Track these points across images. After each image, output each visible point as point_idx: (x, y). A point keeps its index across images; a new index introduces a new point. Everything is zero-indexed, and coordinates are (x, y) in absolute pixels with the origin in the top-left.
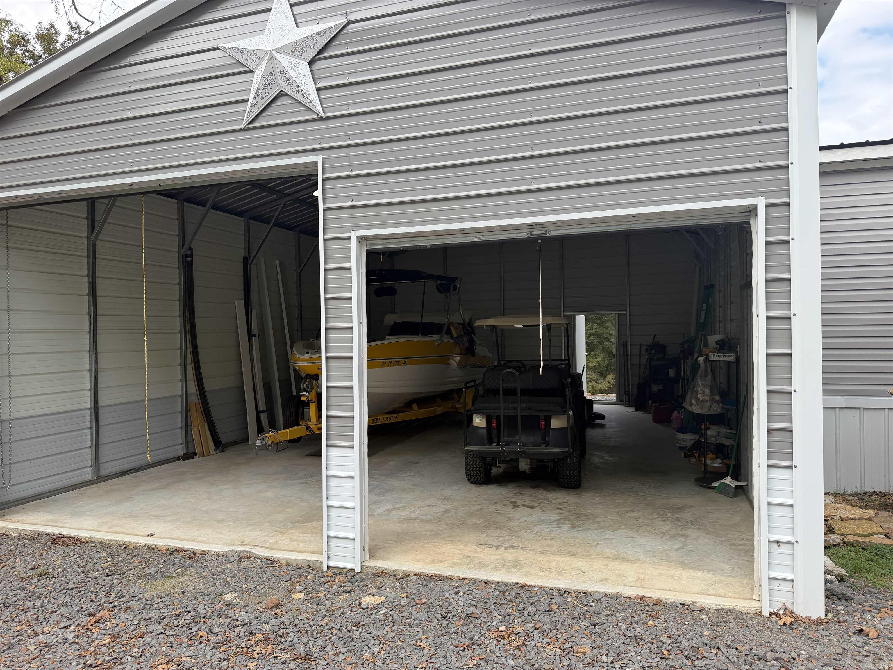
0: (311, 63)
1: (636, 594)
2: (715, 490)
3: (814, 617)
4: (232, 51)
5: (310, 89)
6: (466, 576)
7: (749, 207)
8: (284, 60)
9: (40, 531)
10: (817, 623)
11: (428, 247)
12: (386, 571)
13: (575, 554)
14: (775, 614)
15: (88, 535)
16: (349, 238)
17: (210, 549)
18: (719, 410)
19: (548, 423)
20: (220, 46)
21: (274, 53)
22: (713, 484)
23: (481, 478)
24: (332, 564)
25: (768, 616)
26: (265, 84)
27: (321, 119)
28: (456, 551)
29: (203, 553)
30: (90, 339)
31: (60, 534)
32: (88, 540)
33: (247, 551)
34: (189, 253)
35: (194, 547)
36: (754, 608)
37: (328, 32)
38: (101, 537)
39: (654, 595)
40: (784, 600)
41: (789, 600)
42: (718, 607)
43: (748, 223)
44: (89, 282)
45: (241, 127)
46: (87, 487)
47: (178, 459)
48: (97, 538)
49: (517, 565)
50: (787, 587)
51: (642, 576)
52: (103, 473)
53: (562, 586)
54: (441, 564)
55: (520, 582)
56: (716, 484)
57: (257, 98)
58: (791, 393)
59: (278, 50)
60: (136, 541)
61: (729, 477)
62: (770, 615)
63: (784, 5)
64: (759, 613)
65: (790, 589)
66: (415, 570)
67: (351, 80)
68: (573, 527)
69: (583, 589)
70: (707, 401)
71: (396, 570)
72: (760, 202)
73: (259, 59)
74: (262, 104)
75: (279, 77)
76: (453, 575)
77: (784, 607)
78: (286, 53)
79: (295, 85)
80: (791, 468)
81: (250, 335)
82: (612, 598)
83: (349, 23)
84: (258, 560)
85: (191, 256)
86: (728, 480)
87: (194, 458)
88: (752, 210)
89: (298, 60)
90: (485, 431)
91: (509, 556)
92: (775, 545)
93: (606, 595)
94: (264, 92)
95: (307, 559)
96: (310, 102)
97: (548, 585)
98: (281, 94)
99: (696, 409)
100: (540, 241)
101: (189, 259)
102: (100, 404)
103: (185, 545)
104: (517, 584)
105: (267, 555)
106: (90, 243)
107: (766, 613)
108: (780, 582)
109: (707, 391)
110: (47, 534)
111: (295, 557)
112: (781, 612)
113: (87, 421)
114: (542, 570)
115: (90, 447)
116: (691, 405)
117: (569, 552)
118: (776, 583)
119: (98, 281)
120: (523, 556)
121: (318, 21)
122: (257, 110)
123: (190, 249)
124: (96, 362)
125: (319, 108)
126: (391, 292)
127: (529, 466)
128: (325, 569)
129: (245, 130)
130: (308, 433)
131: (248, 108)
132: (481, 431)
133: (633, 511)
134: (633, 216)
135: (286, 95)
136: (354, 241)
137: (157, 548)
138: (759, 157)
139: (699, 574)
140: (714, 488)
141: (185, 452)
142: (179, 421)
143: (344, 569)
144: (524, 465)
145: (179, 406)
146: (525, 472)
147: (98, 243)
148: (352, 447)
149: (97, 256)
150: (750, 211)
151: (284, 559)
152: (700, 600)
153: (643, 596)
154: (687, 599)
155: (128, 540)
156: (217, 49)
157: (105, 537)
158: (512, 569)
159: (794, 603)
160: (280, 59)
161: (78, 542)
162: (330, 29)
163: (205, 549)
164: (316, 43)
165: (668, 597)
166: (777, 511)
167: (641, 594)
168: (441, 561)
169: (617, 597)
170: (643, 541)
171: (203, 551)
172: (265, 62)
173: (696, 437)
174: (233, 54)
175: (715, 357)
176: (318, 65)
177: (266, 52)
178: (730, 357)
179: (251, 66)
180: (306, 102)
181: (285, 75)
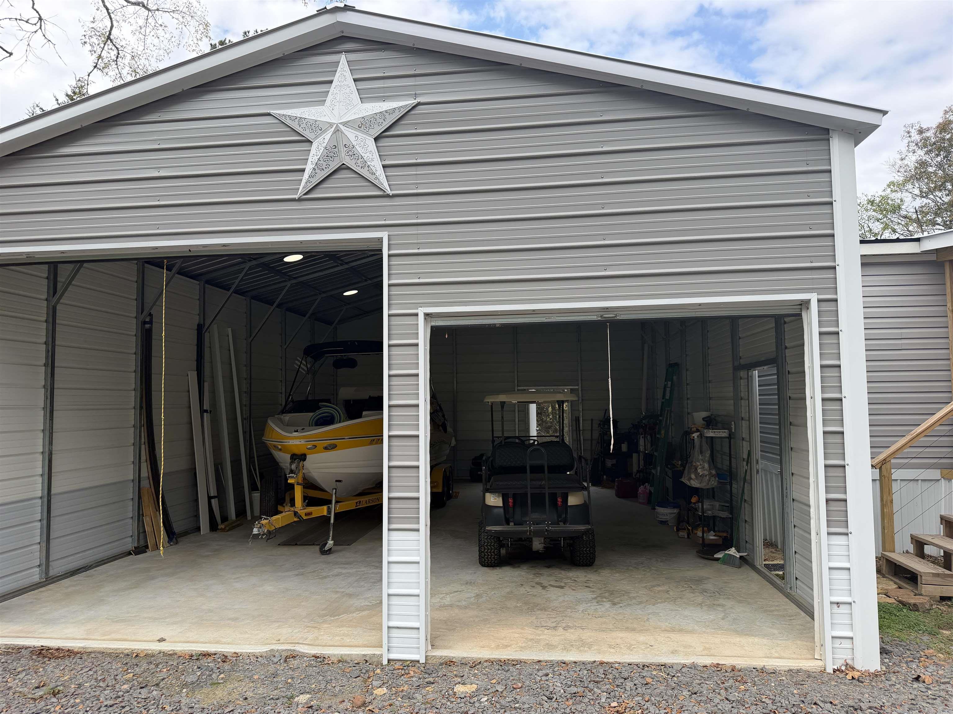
0: (376, 139)
1: (711, 662)
2: (719, 562)
3: (872, 671)
4: (288, 118)
5: (377, 165)
6: (541, 658)
7: (802, 301)
8: (351, 134)
9: (13, 645)
10: (876, 675)
11: (497, 326)
12: (454, 660)
13: (633, 630)
14: (838, 670)
15: (81, 645)
16: (417, 315)
17: (244, 651)
18: (716, 484)
19: (565, 500)
20: (272, 112)
21: (341, 126)
22: (716, 556)
23: (495, 560)
24: (393, 656)
25: (832, 672)
26: (327, 156)
27: (388, 196)
28: (517, 635)
29: (235, 655)
30: (45, 416)
31: (42, 646)
32: (83, 650)
33: (290, 650)
34: (147, 320)
35: (223, 650)
36: (818, 666)
37: (397, 111)
38: (101, 646)
39: (728, 662)
40: (845, 657)
41: (850, 657)
42: (787, 669)
43: (800, 315)
44: (47, 351)
45: (296, 197)
46: (36, 591)
47: (129, 554)
48: (94, 648)
49: (583, 645)
50: (847, 644)
51: (707, 646)
52: (52, 573)
53: (639, 661)
54: (509, 648)
55: (597, 660)
56: (719, 555)
57: (317, 169)
58: (845, 467)
59: (345, 124)
60: (147, 648)
61: (733, 548)
62: (834, 672)
63: (828, 130)
64: (823, 671)
65: (850, 646)
66: (485, 657)
67: (419, 161)
68: (614, 604)
69: (660, 661)
70: (706, 476)
71: (464, 658)
72: (814, 298)
73: (321, 130)
74: (321, 175)
75: (343, 150)
76: (526, 658)
77: (845, 664)
78: (353, 128)
79: (360, 160)
80: (847, 534)
81: (203, 411)
82: (691, 668)
83: (419, 104)
84: (305, 658)
85: (151, 322)
86: (732, 551)
87: (146, 552)
88: (805, 304)
89: (364, 136)
90: (502, 510)
91: (572, 635)
92: (835, 606)
93: (684, 666)
94: (325, 164)
95: (363, 653)
96: (377, 178)
97: (625, 661)
98: (343, 168)
99: (695, 483)
100: (608, 324)
101: (147, 326)
102: (53, 491)
103: (211, 648)
104: (595, 662)
105: (315, 652)
106: (51, 307)
107: (830, 670)
108: (842, 641)
109: (706, 466)
110: (26, 648)
111: (348, 653)
112: (843, 668)
113: (37, 512)
114: (610, 646)
115: (39, 543)
116: (690, 479)
117: (627, 628)
118: (838, 641)
119: (57, 349)
120: (587, 635)
121: (384, 99)
122: (315, 181)
123: (150, 315)
124: (51, 443)
125: (386, 185)
126: (352, 364)
127: (543, 545)
128: (385, 662)
129: (300, 200)
130: (296, 519)
131: (304, 178)
132: (496, 510)
133: (659, 585)
134: (700, 305)
135: (348, 168)
136: (421, 317)
137: (176, 654)
138: (811, 258)
139: (756, 640)
140: (718, 559)
141: (136, 545)
142: (130, 509)
143: (407, 661)
144: (538, 545)
145: (130, 492)
146: (537, 552)
147: (59, 307)
148: (418, 530)
149: (57, 321)
150: (801, 305)
151: (335, 655)
152: (771, 663)
153: (718, 664)
154: (759, 663)
155: (136, 648)
156: (269, 115)
157: (105, 646)
158: (582, 648)
159: (853, 659)
160: (346, 133)
161: (70, 653)
162: (399, 108)
163: (237, 651)
164: (384, 120)
165: (740, 663)
166: (837, 575)
167: (715, 662)
168: (507, 646)
169: (694, 666)
170: (686, 613)
171: (235, 653)
172: (327, 136)
173: (676, 511)
174: (288, 122)
175: (710, 433)
176: (384, 142)
177: (331, 125)
178: (724, 433)
179: (310, 136)
180: (371, 178)
181: (350, 149)
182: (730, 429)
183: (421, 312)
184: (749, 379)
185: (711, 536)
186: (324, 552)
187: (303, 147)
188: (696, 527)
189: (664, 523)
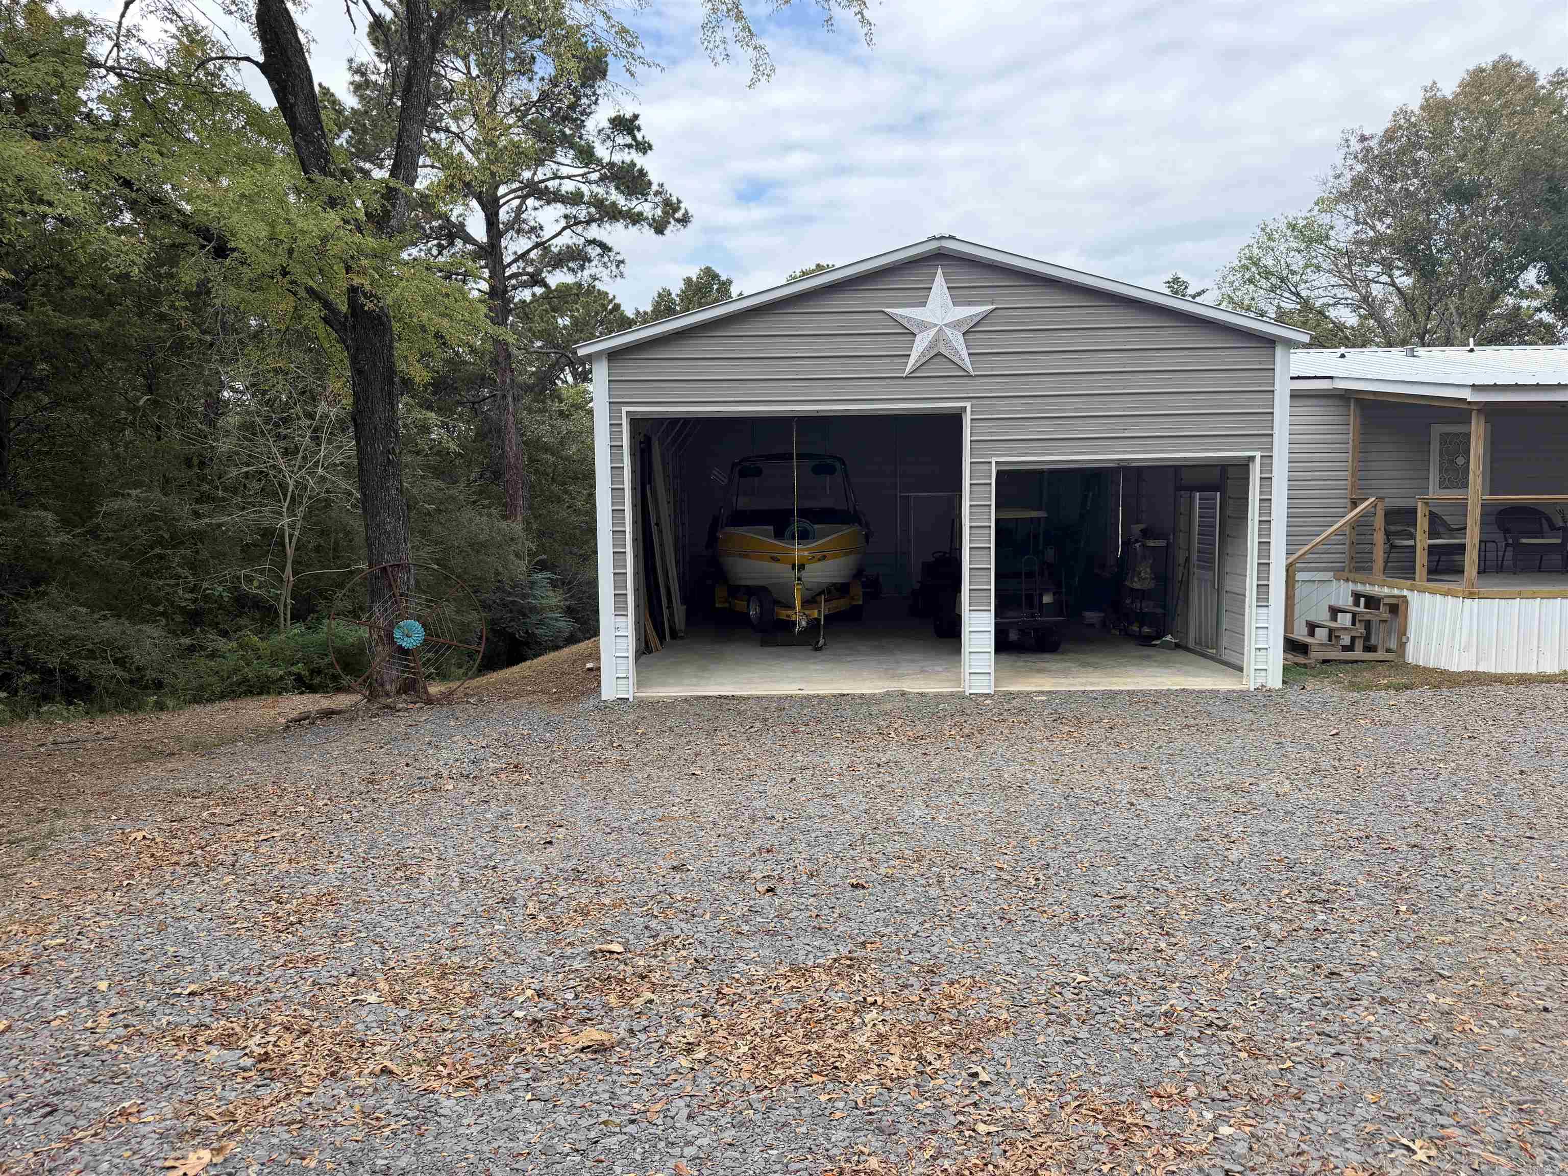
0: (965, 335)
1: (1179, 688)
2: (1157, 647)
3: (1278, 688)
4: (898, 316)
5: (964, 353)
6: (1071, 690)
7: (1250, 457)
8: (948, 331)
11: (1047, 470)
12: (1014, 692)
13: (1120, 677)
14: (1257, 688)
16: (990, 463)
18: (1154, 586)
19: (1040, 599)
20: (885, 310)
21: (943, 326)
22: (1154, 643)
24: (972, 692)
26: (928, 347)
27: (971, 376)
36: (1245, 688)
37: (980, 314)
39: (1190, 688)
40: (1261, 681)
41: (1264, 681)
42: (1228, 689)
43: (1248, 466)
45: (905, 375)
49: (1093, 684)
50: (1263, 673)
51: (1173, 682)
53: (1135, 689)
55: (1107, 689)
56: (1156, 642)
57: (920, 355)
58: (1269, 564)
59: (946, 325)
61: (1169, 636)
63: (1274, 342)
64: (1248, 690)
65: (1265, 674)
67: (995, 351)
69: (1146, 689)
70: (1147, 579)
71: (1021, 691)
72: (1258, 455)
73: (925, 328)
74: (923, 360)
75: (941, 343)
77: (1261, 686)
78: (950, 327)
79: (952, 350)
80: (1267, 606)
81: (654, 524)
82: (1168, 691)
83: (994, 309)
86: (1169, 638)
88: (1252, 458)
89: (957, 333)
91: (1081, 680)
92: (1258, 651)
93: (1163, 690)
94: (925, 352)
95: (952, 690)
96: (963, 363)
98: (939, 354)
99: (1137, 586)
100: (1122, 470)
107: (1252, 689)
108: (1260, 671)
109: (1148, 570)
112: (1260, 688)
114: (1111, 684)
116: (1133, 582)
117: (1115, 676)
120: (1091, 680)
121: (972, 304)
122: (919, 364)
125: (970, 368)
127: (1017, 636)
128: (967, 696)
129: (905, 378)
131: (910, 362)
133: (1119, 659)
134: (1182, 458)
135: (943, 356)
136: (994, 465)
138: (1258, 428)
139: (1205, 679)
140: (1155, 645)
143: (982, 694)
144: (1013, 636)
148: (989, 611)
150: (1249, 459)
151: (932, 693)
152: (1218, 688)
153: (1184, 689)
156: (882, 312)
159: (1266, 685)
160: (945, 331)
162: (982, 311)
164: (969, 321)
165: (1196, 688)
166: (1261, 632)
169: (1171, 690)
170: (1151, 670)
172: (933, 331)
173: (1102, 615)
174: (898, 319)
175: (1151, 543)
176: (970, 336)
177: (936, 325)
178: (1162, 543)
179: (915, 331)
180: (960, 363)
181: (947, 343)
182: (1168, 539)
183: (994, 460)
184: (1192, 499)
185: (1146, 630)
186: (817, 649)
187: (910, 338)
188: (1131, 624)
189: (1092, 625)
